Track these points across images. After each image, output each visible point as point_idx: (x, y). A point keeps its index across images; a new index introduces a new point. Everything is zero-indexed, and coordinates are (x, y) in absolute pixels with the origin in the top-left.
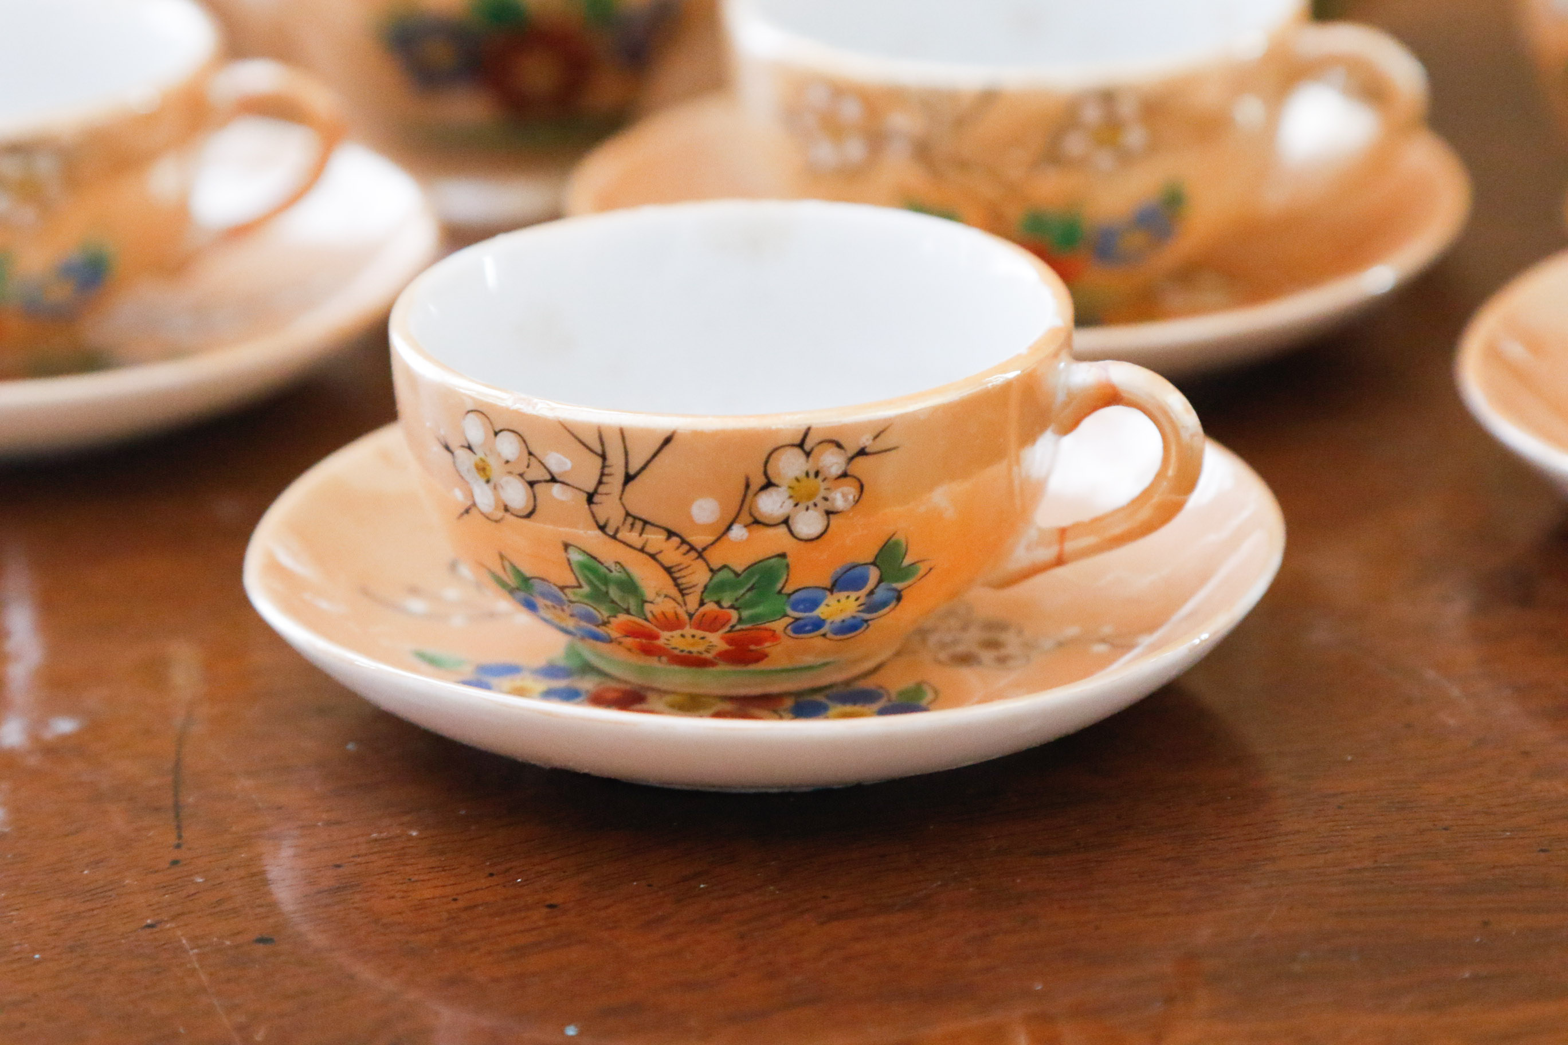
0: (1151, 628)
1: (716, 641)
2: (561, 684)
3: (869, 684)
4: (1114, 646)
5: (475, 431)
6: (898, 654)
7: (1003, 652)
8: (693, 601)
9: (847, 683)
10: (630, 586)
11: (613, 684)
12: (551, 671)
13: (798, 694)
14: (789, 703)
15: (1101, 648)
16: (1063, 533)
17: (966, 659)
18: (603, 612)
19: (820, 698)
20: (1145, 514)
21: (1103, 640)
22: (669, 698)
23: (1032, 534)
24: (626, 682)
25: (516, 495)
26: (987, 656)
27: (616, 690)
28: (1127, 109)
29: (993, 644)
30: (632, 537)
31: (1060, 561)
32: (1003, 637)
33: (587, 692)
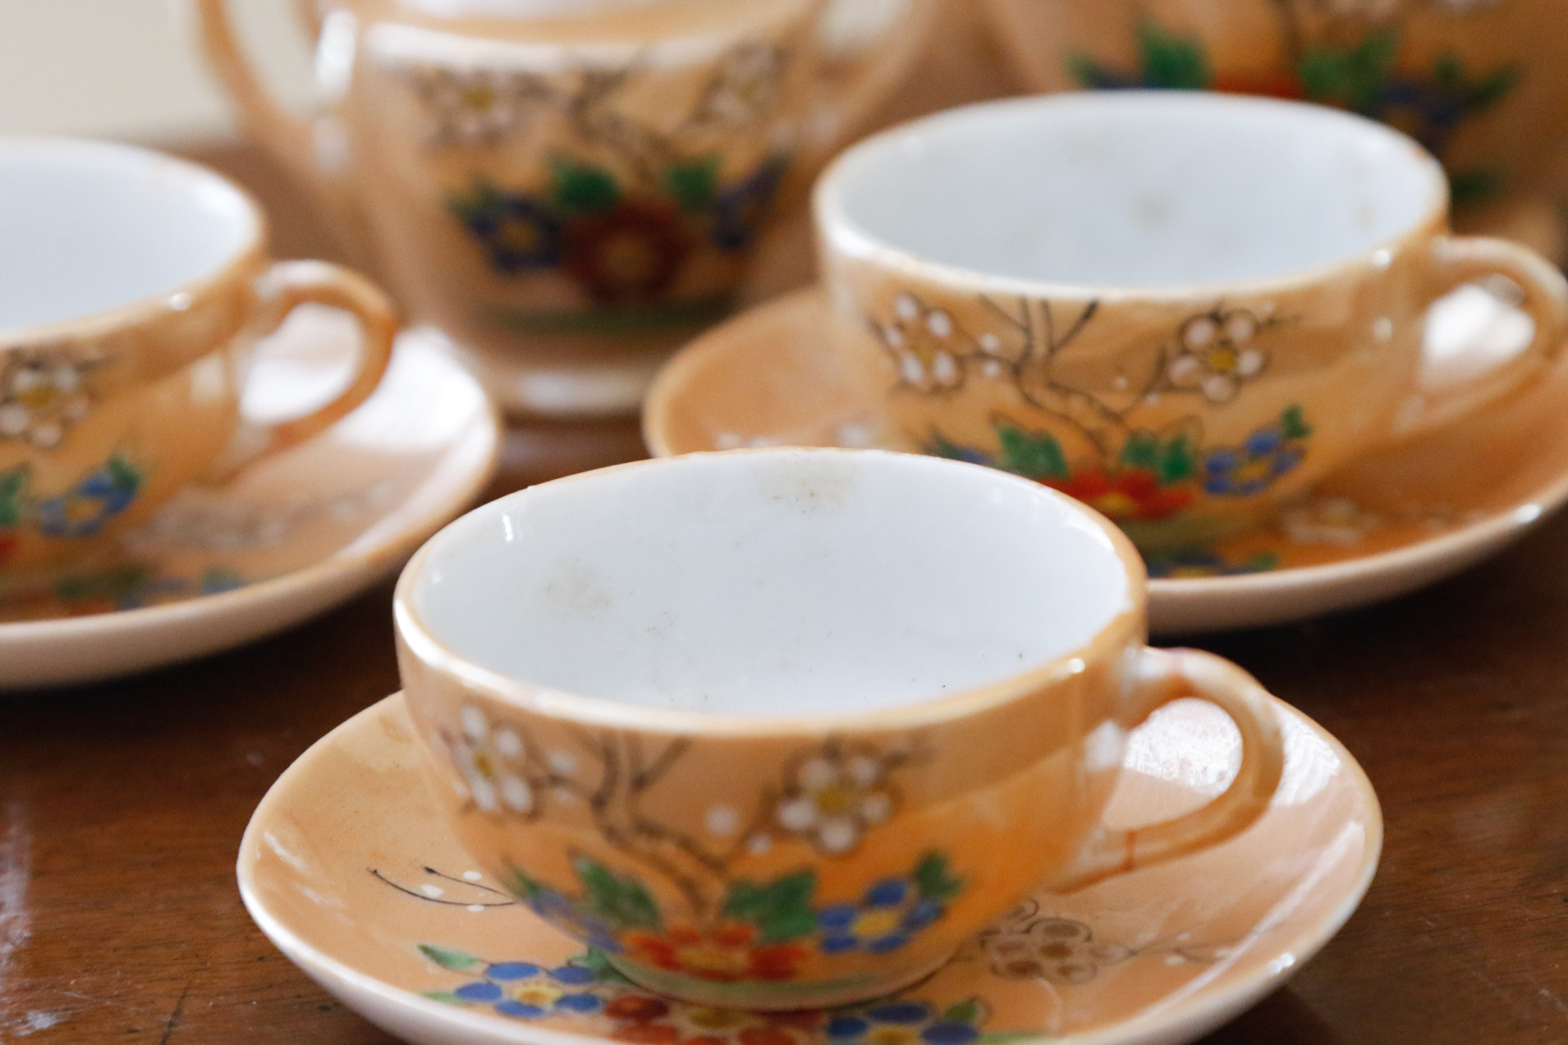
0: (1233, 939)
1: (740, 958)
2: (576, 990)
3: (911, 998)
4: (1190, 958)
5: (474, 724)
6: (951, 961)
7: (1069, 961)
8: (710, 917)
9: (893, 996)
10: (641, 899)
11: (634, 992)
12: (568, 973)
13: (835, 1010)
14: (825, 1020)
15: (1174, 960)
16: (1132, 837)
17: (1025, 970)
18: (613, 923)
19: (859, 1014)
20: (1220, 819)
21: (1178, 951)
22: (694, 1011)
23: (1099, 835)
24: (647, 990)
25: (518, 794)
26: (1050, 965)
27: (636, 999)
28: (1240, 330)
29: (1057, 951)
30: (642, 843)
31: (1128, 866)
32: (1070, 942)
33: (605, 1001)
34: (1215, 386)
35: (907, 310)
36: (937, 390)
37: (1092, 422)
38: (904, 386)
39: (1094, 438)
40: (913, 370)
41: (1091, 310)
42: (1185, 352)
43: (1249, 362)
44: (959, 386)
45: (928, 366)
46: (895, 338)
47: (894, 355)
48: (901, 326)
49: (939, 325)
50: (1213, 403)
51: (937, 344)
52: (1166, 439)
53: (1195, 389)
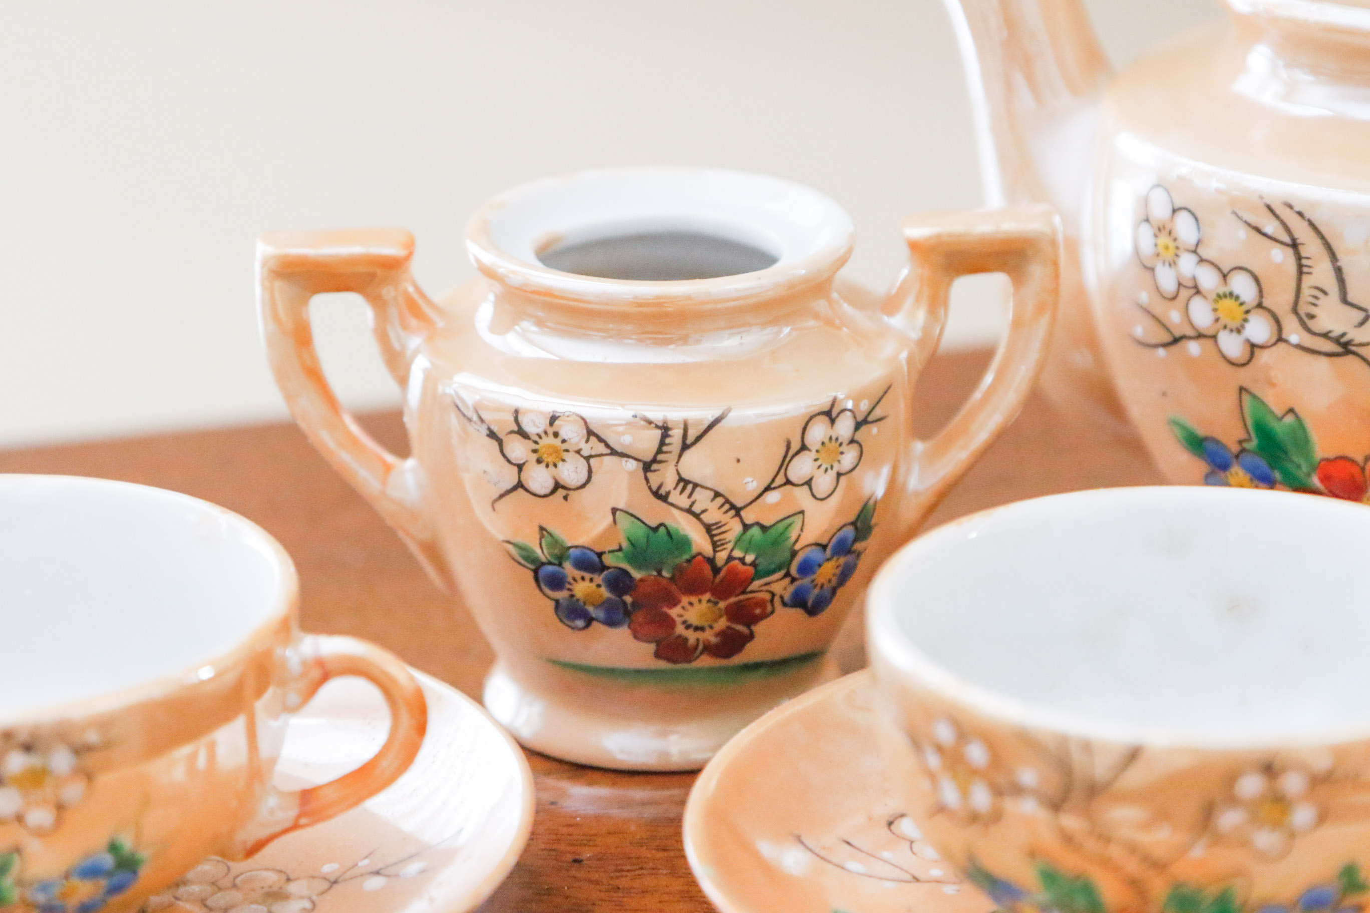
34: (1265, 839)
35: (945, 733)
36: (974, 818)
37: (1133, 867)
38: (941, 809)
39: (1135, 885)
40: (950, 794)
41: (1133, 755)
42: (1232, 800)
43: (1303, 816)
44: (996, 816)
45: (965, 793)
46: (933, 761)
47: (932, 776)
48: (940, 749)
49: (977, 754)
50: (1263, 857)
51: (974, 773)
52: (1211, 892)
53: (1244, 843)
